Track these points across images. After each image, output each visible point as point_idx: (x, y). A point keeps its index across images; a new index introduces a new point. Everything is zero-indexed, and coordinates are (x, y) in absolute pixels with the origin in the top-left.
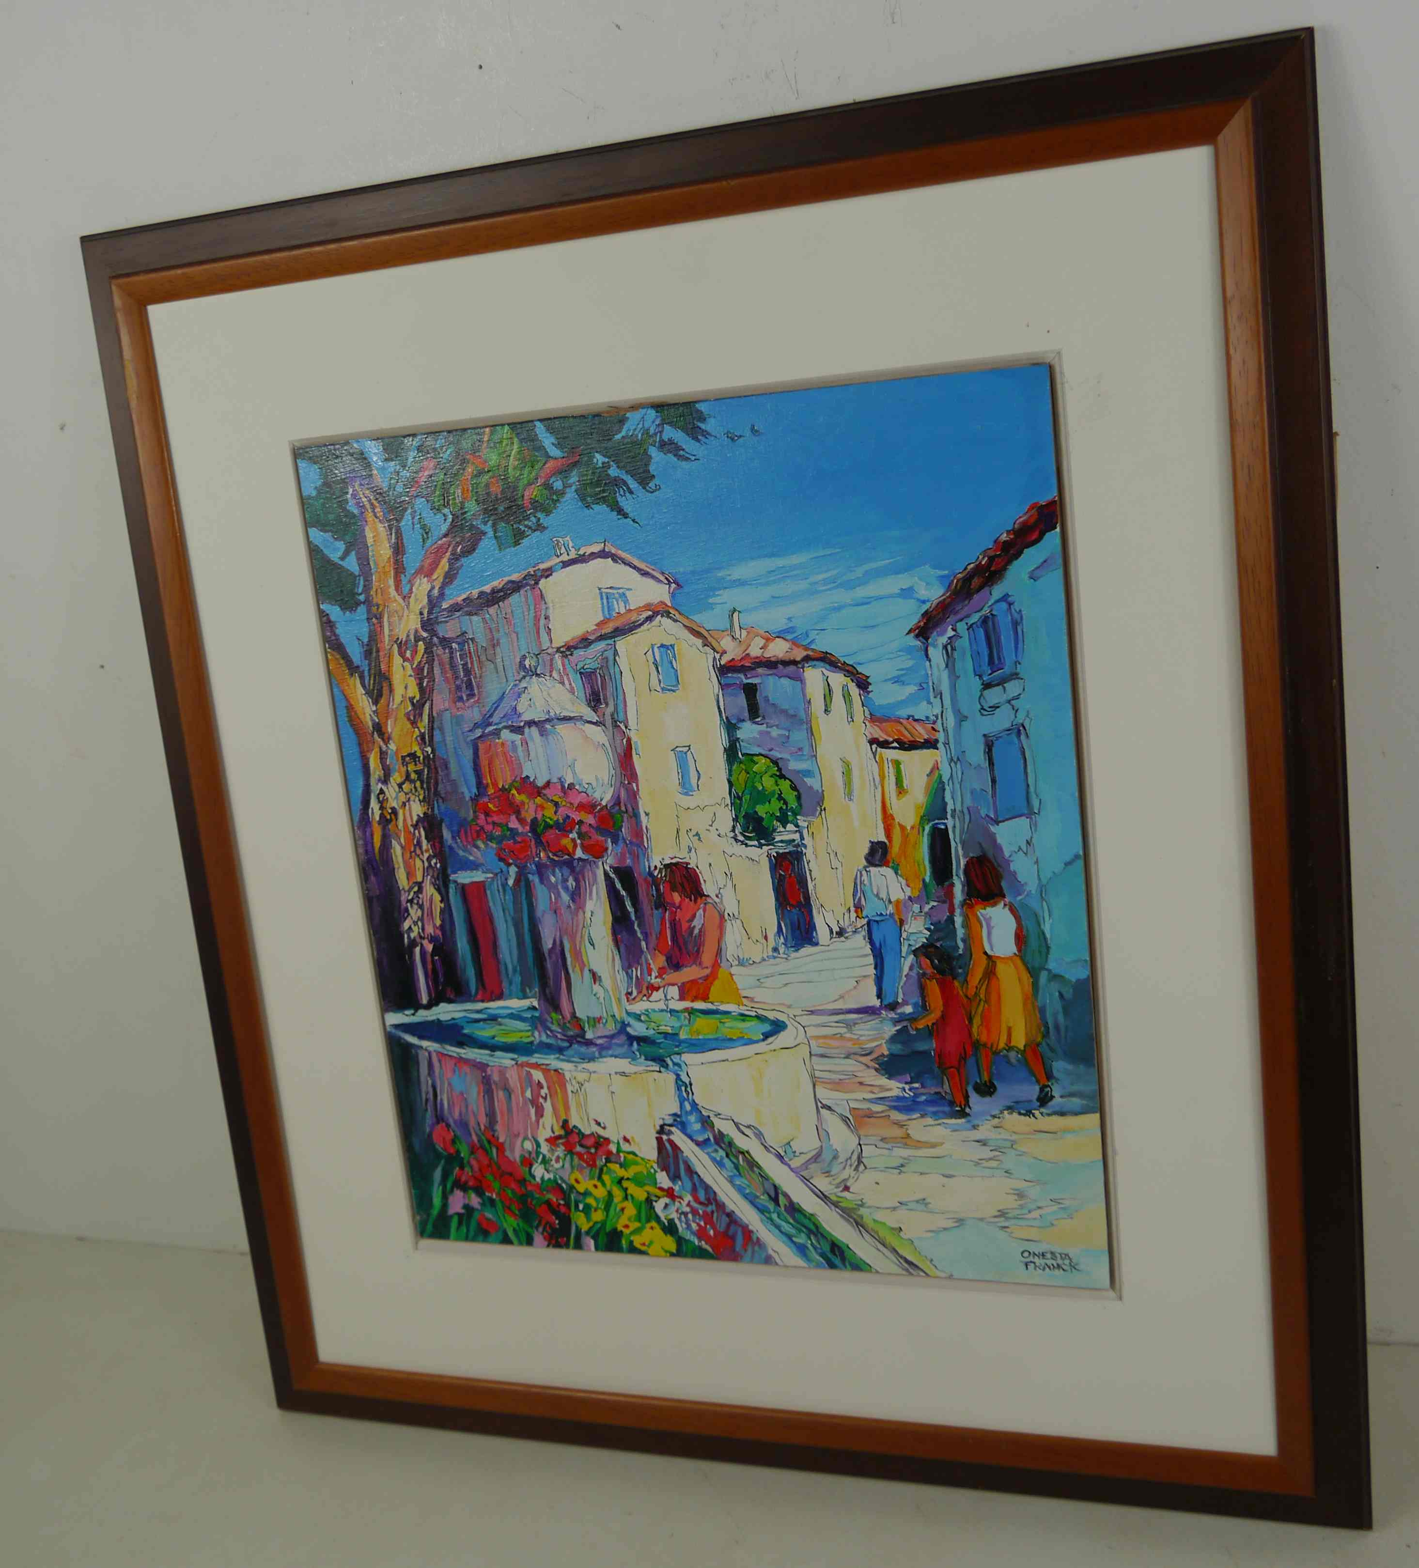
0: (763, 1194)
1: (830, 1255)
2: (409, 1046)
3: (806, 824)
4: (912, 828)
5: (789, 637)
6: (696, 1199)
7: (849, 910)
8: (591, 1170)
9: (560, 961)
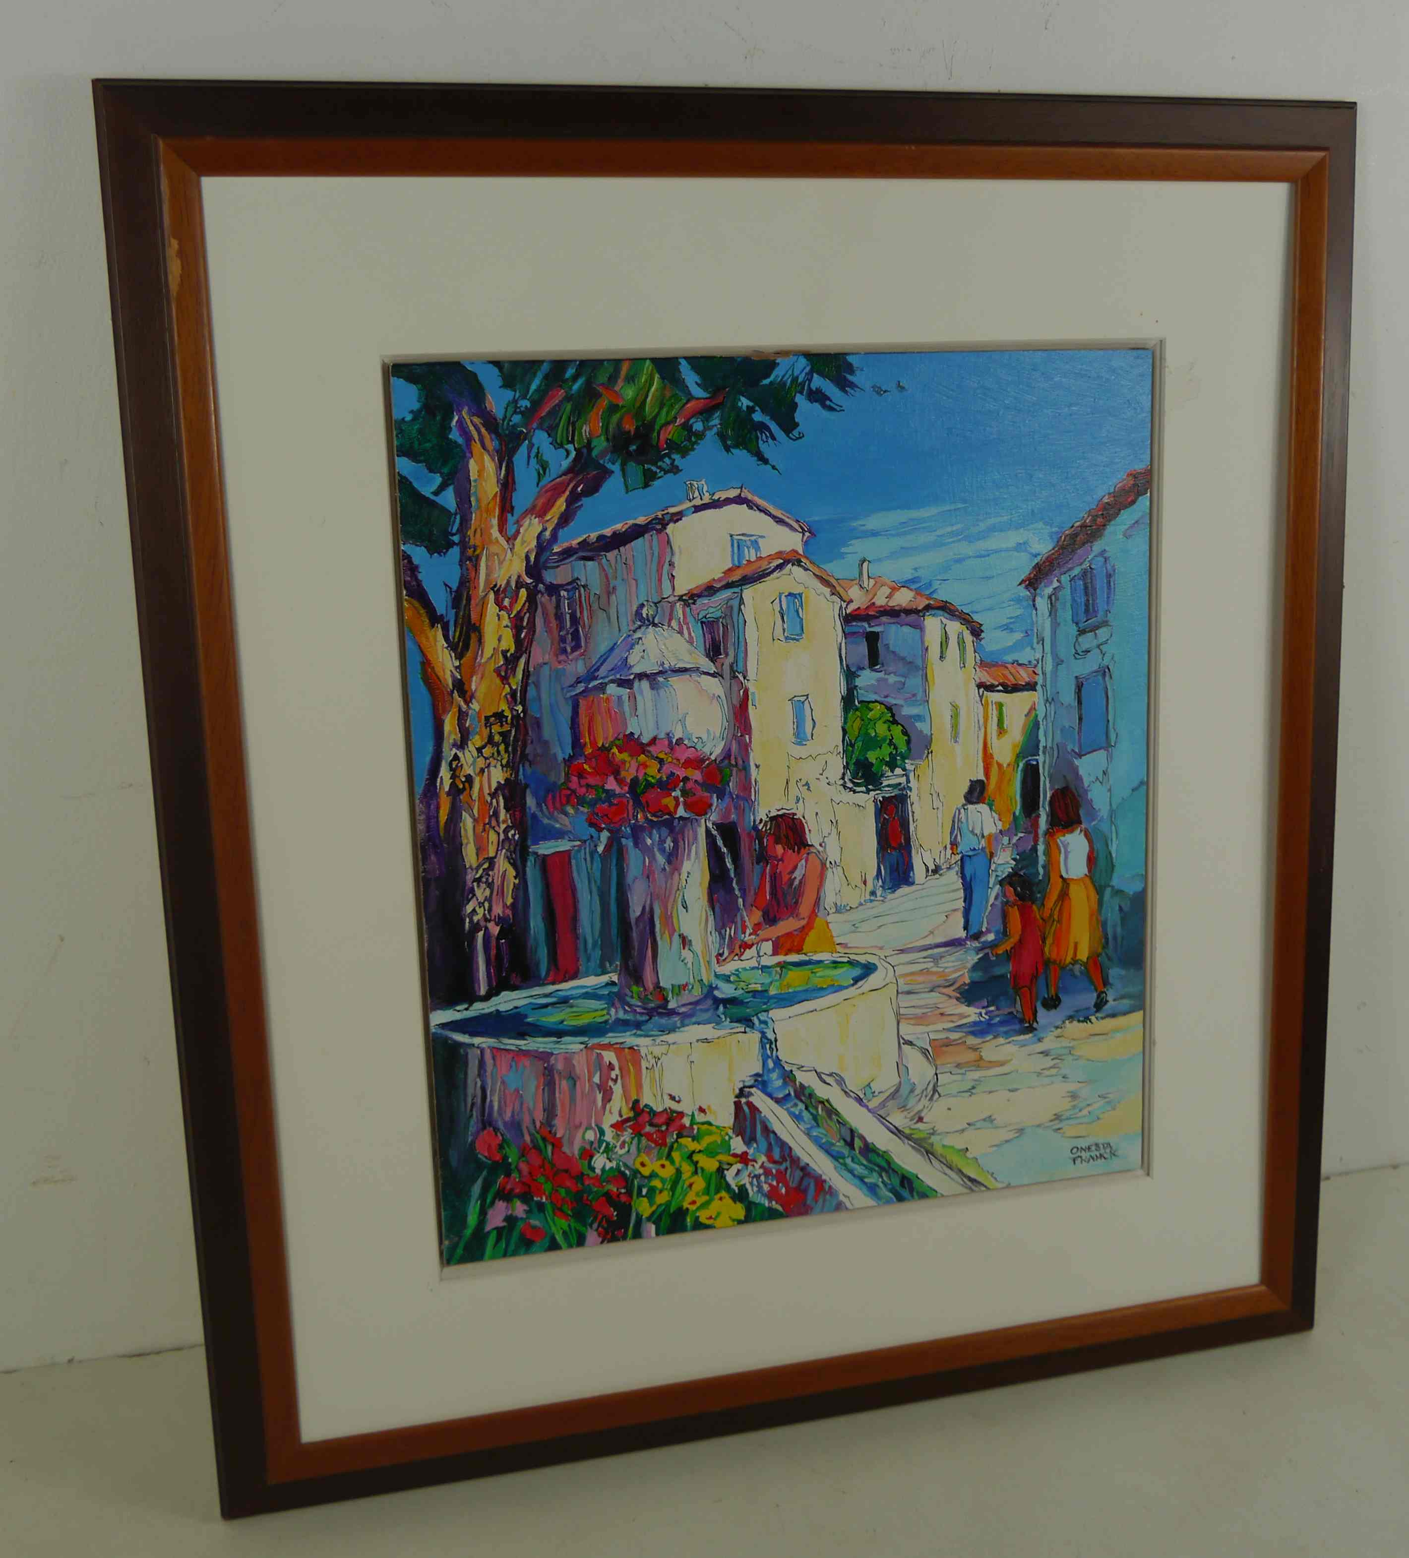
0: (839, 1141)
1: (899, 1189)
2: (457, 1045)
3: (912, 768)
4: (1009, 765)
5: (913, 587)
6: (771, 1160)
7: (946, 847)
8: (660, 1149)
9: (648, 928)
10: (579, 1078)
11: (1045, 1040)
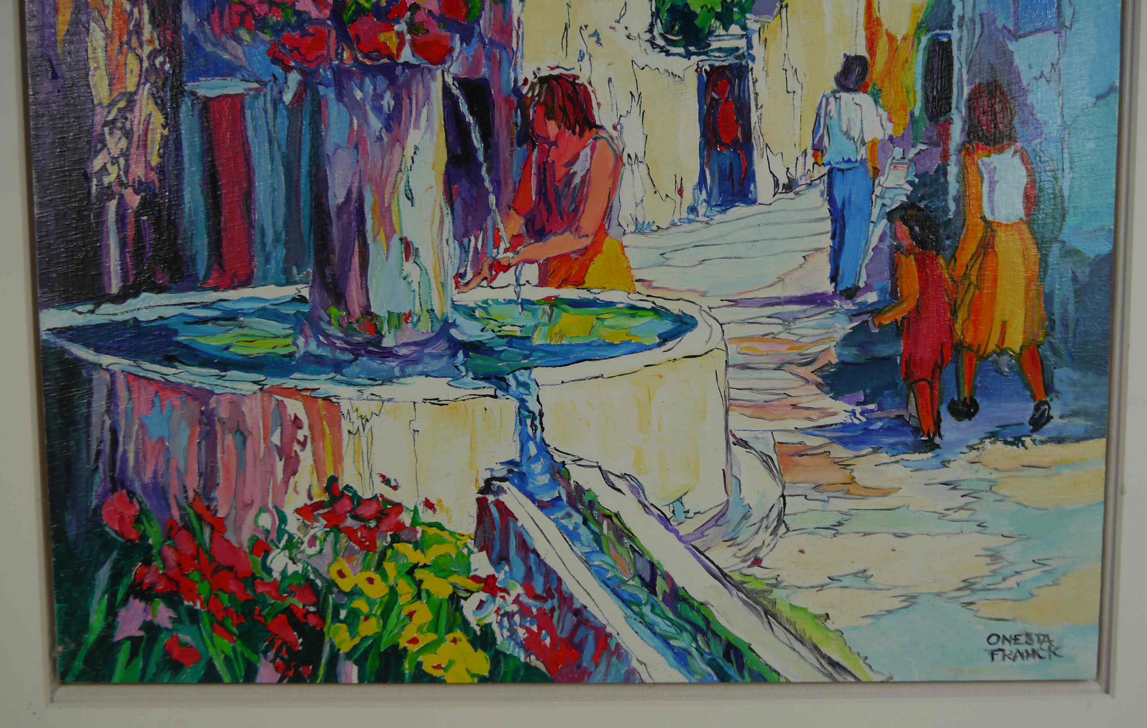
0: (632, 579)
1: (722, 662)
2: (78, 361)
3: (756, 26)
4: (905, 38)
6: (530, 592)
7: (805, 152)
8: (366, 555)
9: (354, 224)
10: (250, 433)
11: (952, 464)
